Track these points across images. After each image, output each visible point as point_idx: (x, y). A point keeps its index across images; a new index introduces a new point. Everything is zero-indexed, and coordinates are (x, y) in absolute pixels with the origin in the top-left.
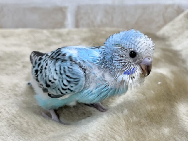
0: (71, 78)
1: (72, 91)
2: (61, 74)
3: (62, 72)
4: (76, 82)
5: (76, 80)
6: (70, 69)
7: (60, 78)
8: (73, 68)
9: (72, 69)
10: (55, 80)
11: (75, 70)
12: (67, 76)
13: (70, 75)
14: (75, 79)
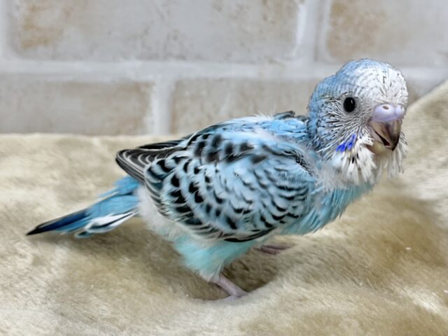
0: (290, 190)
1: (297, 217)
2: (263, 186)
3: (266, 182)
4: (302, 195)
5: (302, 192)
6: (282, 173)
7: (263, 196)
8: (287, 168)
9: (286, 171)
10: (250, 202)
11: (294, 172)
12: (281, 188)
13: (286, 183)
14: (298, 189)
